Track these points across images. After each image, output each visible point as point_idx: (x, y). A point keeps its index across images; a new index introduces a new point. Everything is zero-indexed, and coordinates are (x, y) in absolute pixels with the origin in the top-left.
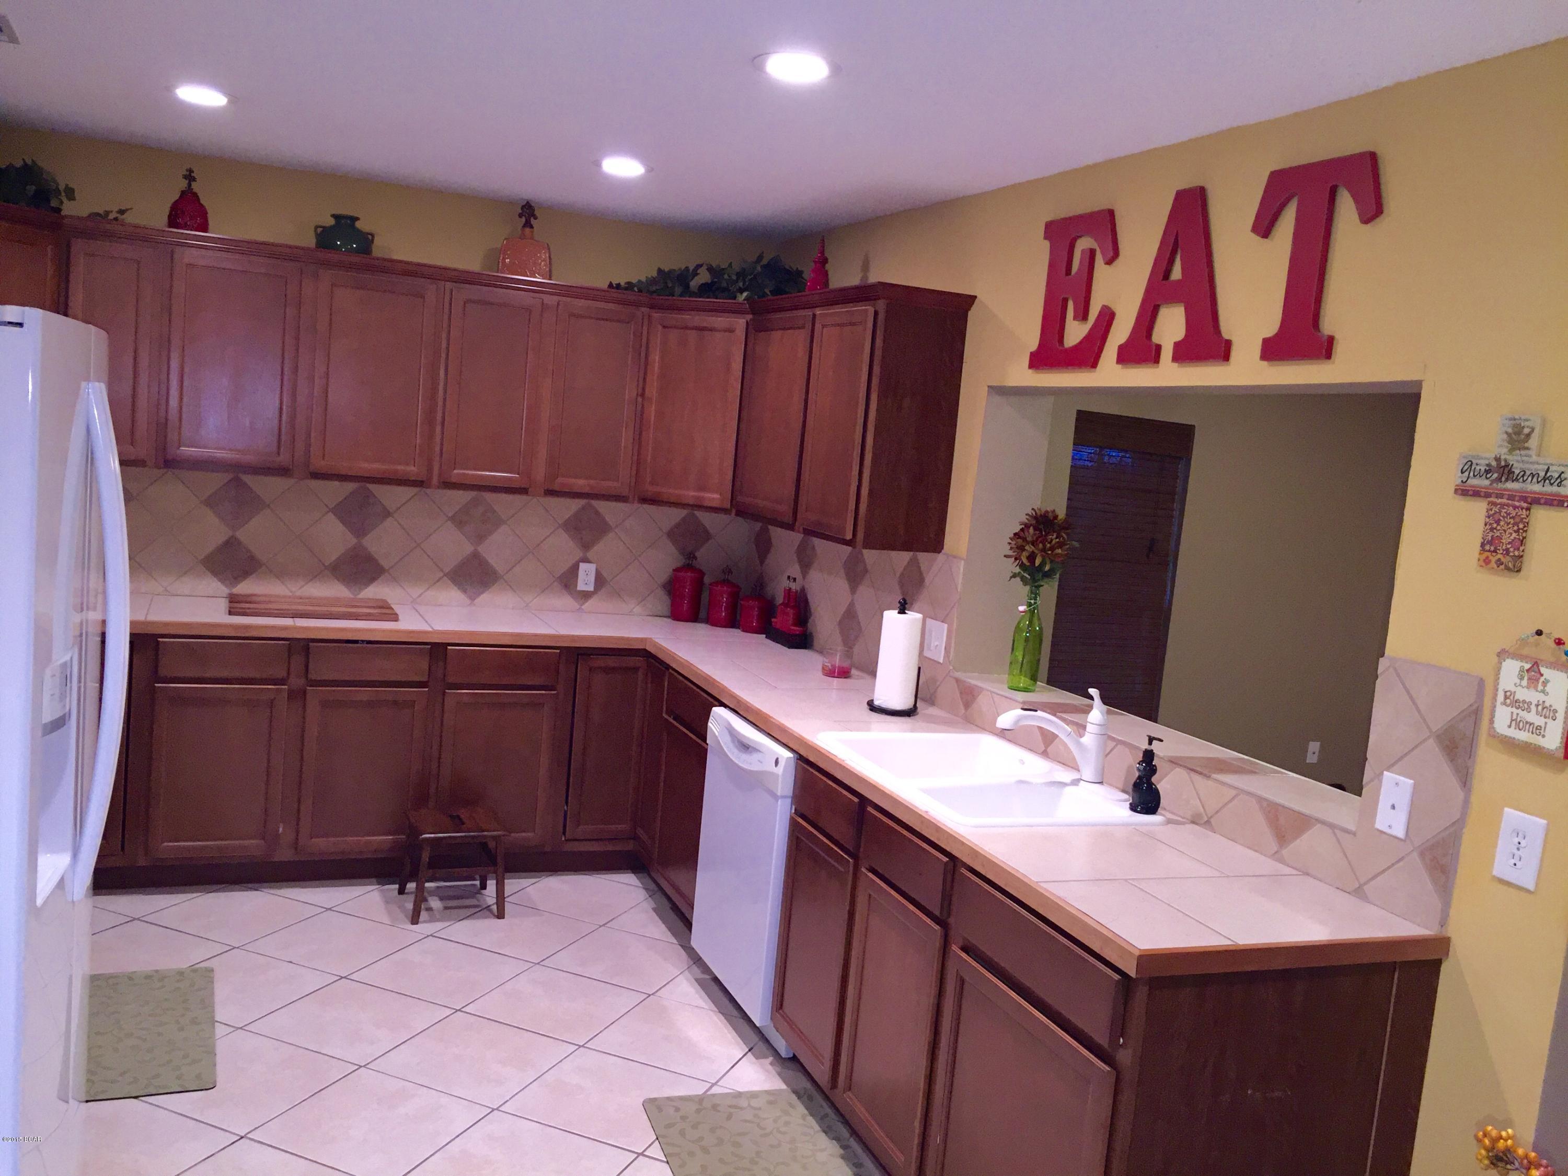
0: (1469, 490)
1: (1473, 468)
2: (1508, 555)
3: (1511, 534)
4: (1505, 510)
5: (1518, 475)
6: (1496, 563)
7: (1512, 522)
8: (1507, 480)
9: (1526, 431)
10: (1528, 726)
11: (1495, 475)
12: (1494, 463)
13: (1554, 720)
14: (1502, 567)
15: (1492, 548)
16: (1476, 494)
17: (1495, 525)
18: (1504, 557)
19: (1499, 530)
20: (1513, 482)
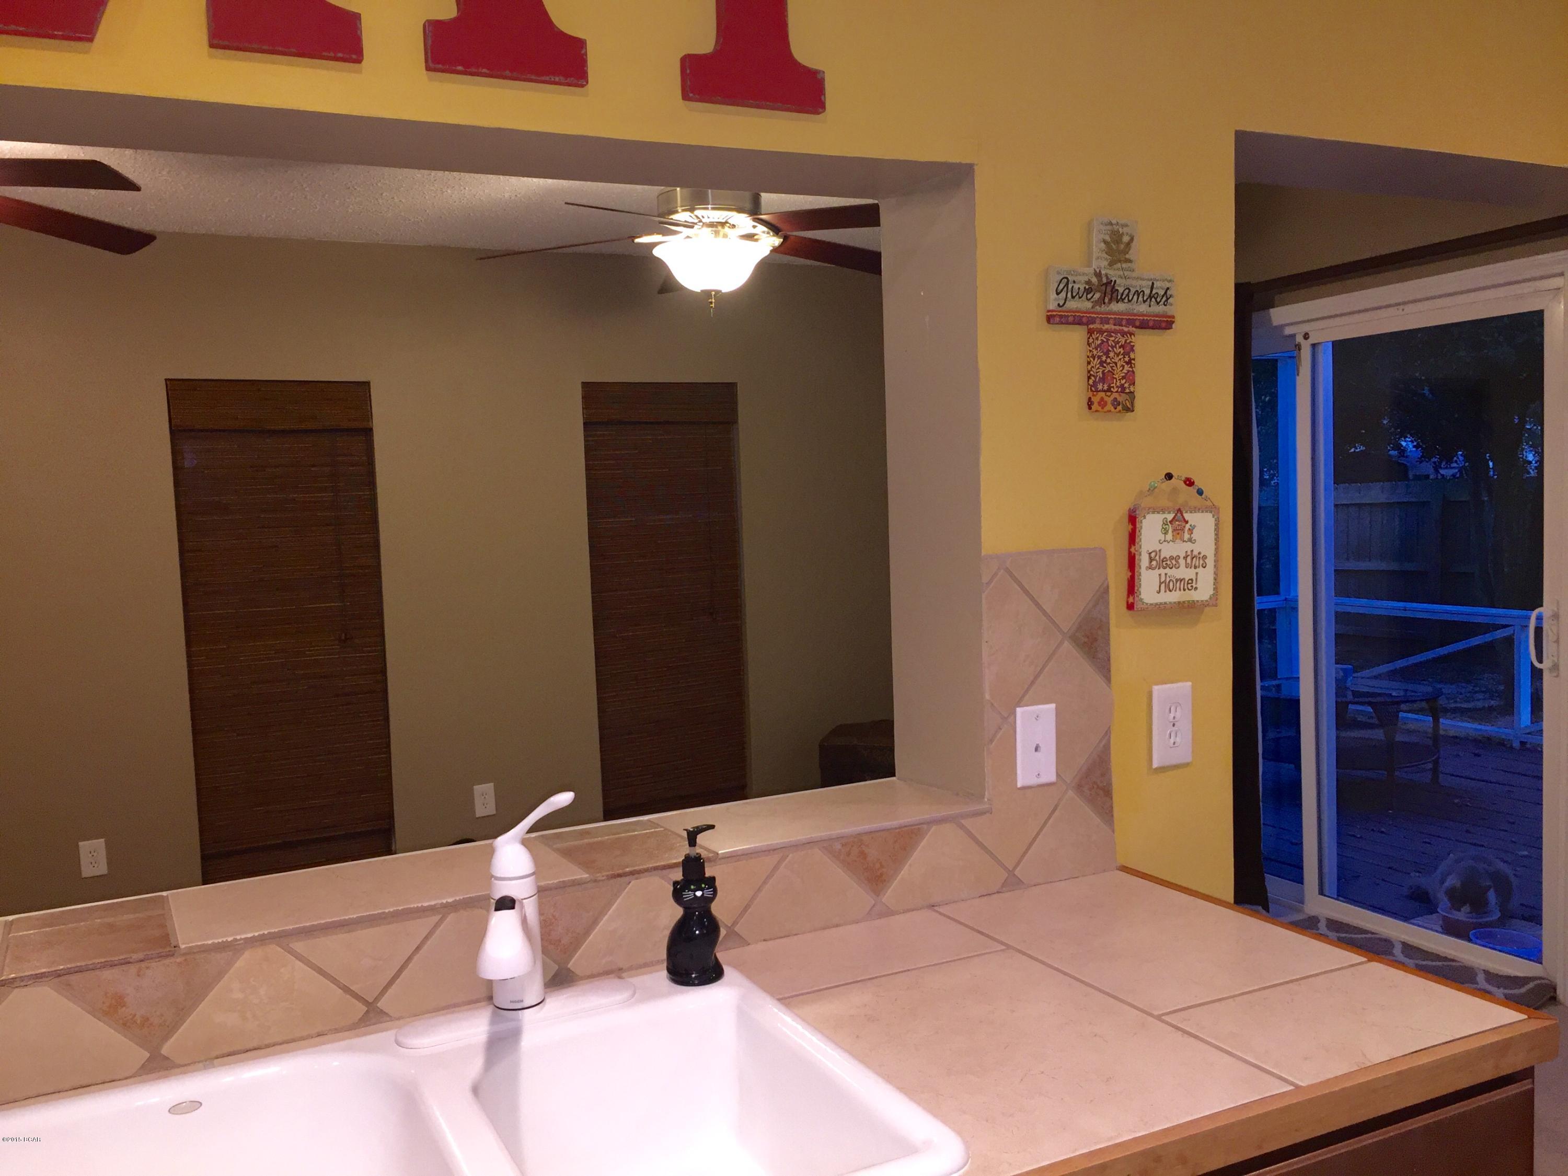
0: (1068, 316)
1: (1070, 286)
2: (1124, 393)
3: (1123, 366)
4: (1113, 339)
5: (1122, 294)
6: (1113, 405)
7: (1122, 352)
8: (1111, 300)
9: (1126, 239)
10: (1179, 582)
11: (1097, 295)
12: (1094, 280)
13: (1204, 567)
14: (1120, 408)
15: (1106, 388)
16: (1077, 320)
17: (1104, 358)
18: (1120, 395)
19: (1110, 363)
20: (1117, 302)
